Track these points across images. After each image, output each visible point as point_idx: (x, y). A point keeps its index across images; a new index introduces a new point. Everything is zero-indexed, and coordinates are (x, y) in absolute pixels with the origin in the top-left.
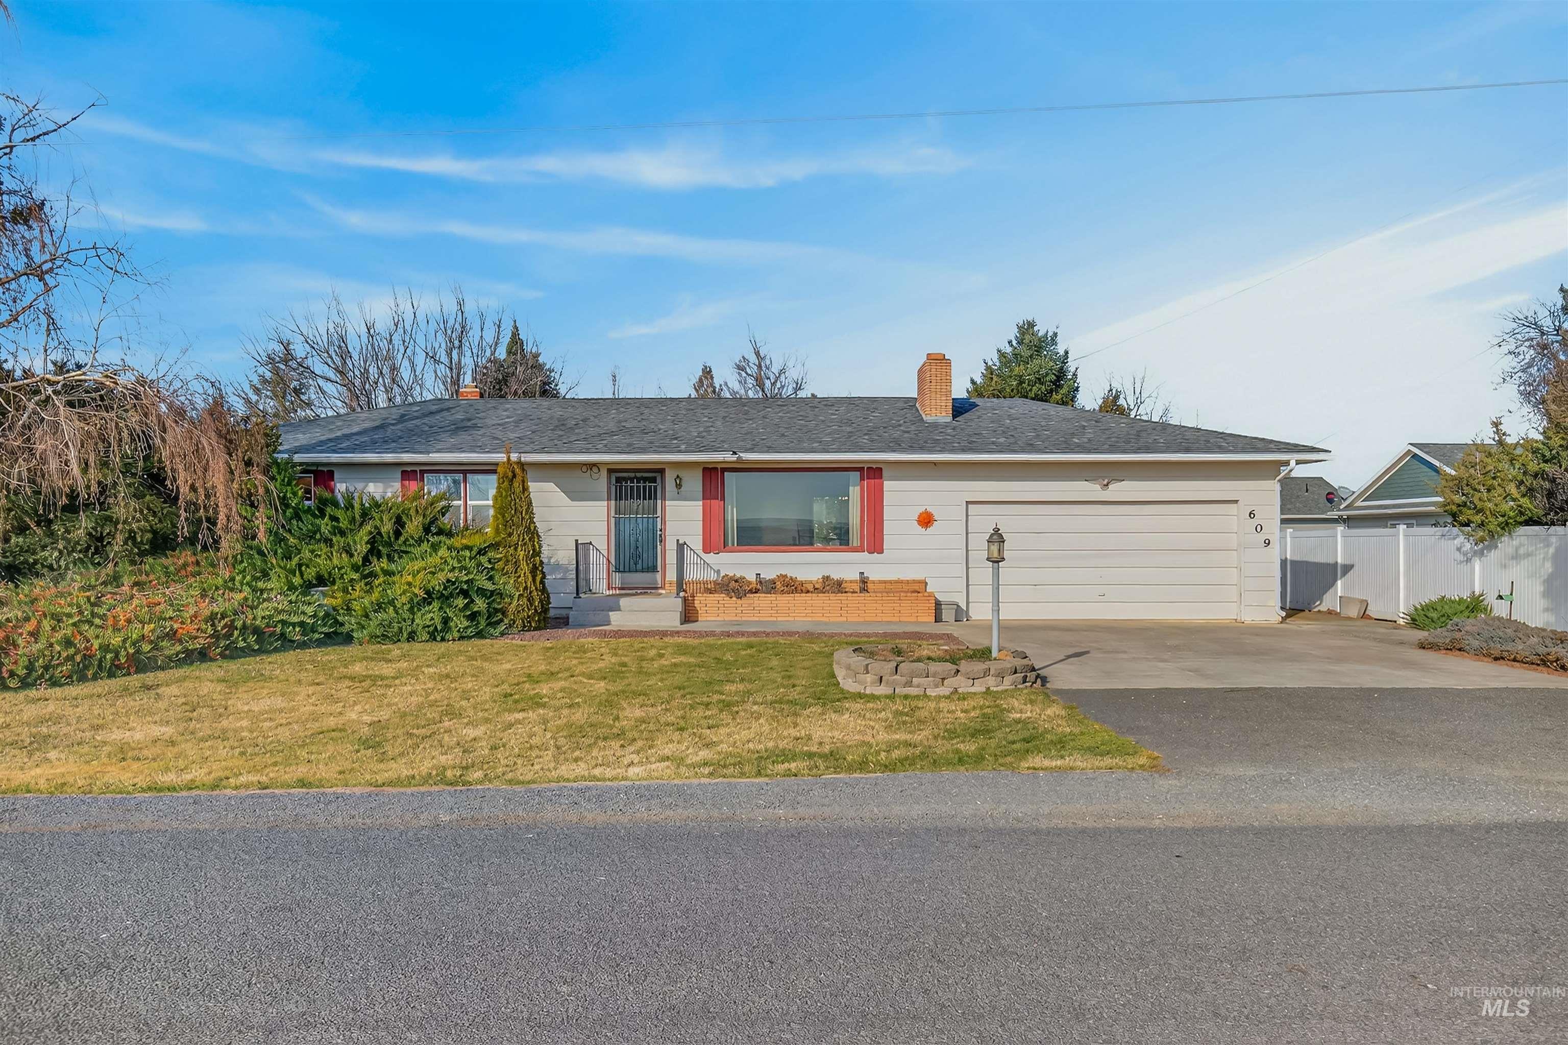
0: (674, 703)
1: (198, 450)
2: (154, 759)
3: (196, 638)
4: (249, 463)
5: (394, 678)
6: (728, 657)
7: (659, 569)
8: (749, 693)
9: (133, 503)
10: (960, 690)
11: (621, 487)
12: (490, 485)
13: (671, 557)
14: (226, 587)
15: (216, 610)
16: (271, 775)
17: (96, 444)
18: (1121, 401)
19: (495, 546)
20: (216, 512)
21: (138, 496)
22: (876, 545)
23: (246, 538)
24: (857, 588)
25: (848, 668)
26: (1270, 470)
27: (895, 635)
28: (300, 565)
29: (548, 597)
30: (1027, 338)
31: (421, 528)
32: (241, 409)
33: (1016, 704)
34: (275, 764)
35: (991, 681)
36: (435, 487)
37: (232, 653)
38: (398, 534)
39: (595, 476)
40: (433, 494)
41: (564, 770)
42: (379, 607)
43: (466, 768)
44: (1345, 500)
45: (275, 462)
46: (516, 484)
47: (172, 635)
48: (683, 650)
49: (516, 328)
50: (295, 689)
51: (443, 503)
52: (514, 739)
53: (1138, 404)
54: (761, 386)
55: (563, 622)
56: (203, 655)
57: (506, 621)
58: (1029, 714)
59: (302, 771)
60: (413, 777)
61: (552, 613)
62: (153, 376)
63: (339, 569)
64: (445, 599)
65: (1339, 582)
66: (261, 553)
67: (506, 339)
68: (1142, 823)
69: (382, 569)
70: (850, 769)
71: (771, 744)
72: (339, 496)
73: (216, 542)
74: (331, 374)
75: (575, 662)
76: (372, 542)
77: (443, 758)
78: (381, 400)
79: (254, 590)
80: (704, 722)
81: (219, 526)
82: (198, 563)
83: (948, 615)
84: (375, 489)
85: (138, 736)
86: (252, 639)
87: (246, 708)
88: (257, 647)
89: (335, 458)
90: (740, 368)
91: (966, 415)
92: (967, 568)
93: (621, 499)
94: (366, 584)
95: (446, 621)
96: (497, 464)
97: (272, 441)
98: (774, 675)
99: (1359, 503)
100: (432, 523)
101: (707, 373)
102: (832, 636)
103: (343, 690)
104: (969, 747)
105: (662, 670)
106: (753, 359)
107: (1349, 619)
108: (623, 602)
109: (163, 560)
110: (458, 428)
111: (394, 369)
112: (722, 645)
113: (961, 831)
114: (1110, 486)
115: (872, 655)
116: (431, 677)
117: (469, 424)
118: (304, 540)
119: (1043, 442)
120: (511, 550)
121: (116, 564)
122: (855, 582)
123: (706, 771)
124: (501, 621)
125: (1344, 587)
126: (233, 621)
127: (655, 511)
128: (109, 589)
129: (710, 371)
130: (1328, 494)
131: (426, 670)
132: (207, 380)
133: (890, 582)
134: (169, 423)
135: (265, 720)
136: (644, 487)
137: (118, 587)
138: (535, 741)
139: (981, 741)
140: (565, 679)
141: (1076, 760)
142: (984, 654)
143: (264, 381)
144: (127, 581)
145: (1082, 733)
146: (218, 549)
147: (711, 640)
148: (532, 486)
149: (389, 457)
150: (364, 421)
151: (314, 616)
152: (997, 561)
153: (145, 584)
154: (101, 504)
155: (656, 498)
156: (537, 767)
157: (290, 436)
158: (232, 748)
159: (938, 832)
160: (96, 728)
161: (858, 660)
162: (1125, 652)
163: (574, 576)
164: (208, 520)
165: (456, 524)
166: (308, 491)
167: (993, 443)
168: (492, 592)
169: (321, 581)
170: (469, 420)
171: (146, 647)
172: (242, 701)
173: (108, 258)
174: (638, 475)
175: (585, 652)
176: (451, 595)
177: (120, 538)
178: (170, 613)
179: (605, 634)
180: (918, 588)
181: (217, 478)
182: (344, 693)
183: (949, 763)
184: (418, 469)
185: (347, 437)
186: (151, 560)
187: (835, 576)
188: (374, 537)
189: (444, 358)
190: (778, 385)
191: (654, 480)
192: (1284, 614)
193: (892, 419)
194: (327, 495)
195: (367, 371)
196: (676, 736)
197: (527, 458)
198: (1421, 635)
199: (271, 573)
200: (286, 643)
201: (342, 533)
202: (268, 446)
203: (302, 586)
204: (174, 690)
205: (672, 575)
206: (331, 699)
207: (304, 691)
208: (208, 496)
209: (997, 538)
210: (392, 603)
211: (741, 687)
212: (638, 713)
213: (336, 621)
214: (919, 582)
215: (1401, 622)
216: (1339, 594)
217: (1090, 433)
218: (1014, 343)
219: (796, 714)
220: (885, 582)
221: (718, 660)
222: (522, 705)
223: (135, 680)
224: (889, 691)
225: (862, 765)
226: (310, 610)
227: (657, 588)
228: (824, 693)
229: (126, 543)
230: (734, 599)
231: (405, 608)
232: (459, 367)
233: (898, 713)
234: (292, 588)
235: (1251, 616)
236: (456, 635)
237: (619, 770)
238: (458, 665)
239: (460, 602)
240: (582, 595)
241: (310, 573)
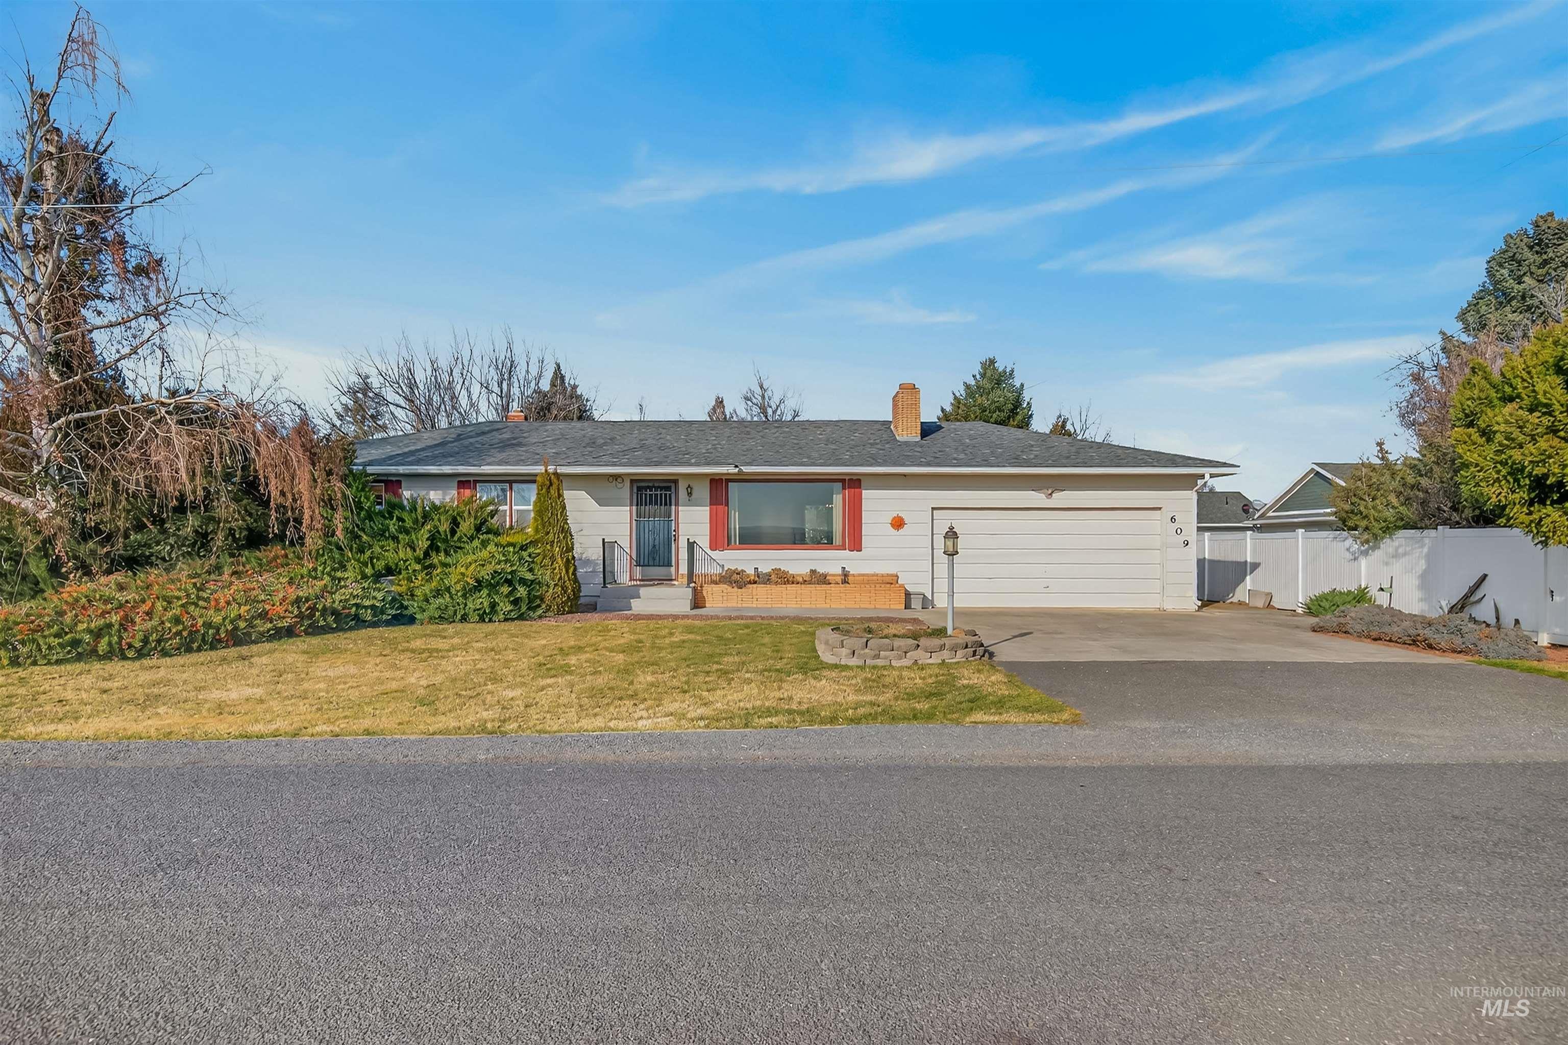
0: (681, 671)
1: (286, 462)
2: (246, 714)
3: (284, 618)
4: (329, 473)
5: (449, 651)
6: (728, 635)
7: (673, 563)
8: (744, 663)
9: (233, 506)
10: (920, 662)
11: (641, 495)
12: (532, 493)
13: (684, 555)
14: (310, 576)
15: (301, 594)
16: (342, 726)
17: (202, 455)
18: (1069, 427)
19: (534, 543)
20: (302, 513)
21: (237, 500)
22: (856, 545)
23: (326, 535)
24: (839, 579)
25: (827, 643)
26: (1188, 482)
27: (871, 619)
28: (371, 558)
29: (580, 587)
30: (989, 374)
31: (472, 526)
32: (324, 429)
33: (966, 673)
34: (345, 717)
35: (946, 654)
36: (484, 494)
37: (315, 630)
38: (453, 532)
39: (620, 485)
40: (484, 499)
41: (585, 723)
42: (438, 593)
43: (504, 721)
44: (1258, 511)
45: (351, 471)
46: (552, 492)
47: (264, 615)
48: (690, 630)
49: (558, 366)
50: (366, 659)
51: (491, 508)
52: (544, 699)
53: (1084, 429)
54: (765, 413)
55: (592, 608)
56: (290, 632)
57: (544, 606)
58: (976, 681)
59: (367, 723)
60: (459, 728)
61: (582, 601)
62: (249, 400)
63: (405, 561)
64: (493, 587)
65: (1248, 578)
66: (339, 548)
67: (548, 375)
68: (1059, 763)
69: (440, 562)
70: (822, 722)
71: (758, 703)
72: (405, 503)
73: (301, 538)
74: (402, 402)
75: (600, 638)
76: (432, 538)
77: (485, 714)
78: (443, 423)
79: (333, 579)
80: (705, 687)
81: (304, 525)
82: (286, 556)
83: (916, 603)
84: (435, 496)
85: (234, 695)
86: (330, 619)
87: (324, 674)
88: (335, 626)
89: (402, 469)
90: (747, 399)
91: (932, 436)
92: (933, 564)
93: (641, 505)
94: (427, 574)
95: (493, 606)
96: (536, 475)
97: (349, 455)
98: (764, 649)
99: (1271, 514)
100: (482, 524)
101: (720, 403)
102: (816, 619)
103: (405, 661)
104: (923, 706)
105: (672, 645)
106: (758, 390)
107: (1256, 608)
108: (642, 591)
109: (258, 553)
110: (505, 445)
111: (454, 397)
112: (723, 626)
113: (907, 768)
114: (1054, 495)
115: (847, 633)
116: (479, 651)
117: (514, 442)
118: (375, 537)
119: (997, 458)
120: (548, 547)
121: (218, 557)
122: (839, 575)
123: (702, 723)
124: (539, 606)
125: (1253, 581)
126: (315, 604)
127: (670, 516)
128: (213, 577)
129: (722, 402)
130: (1245, 505)
131: (474, 644)
132: (295, 404)
133: (867, 575)
134: (263, 438)
135: (339, 684)
136: (661, 495)
137: (220, 575)
138: (562, 700)
139: (934, 701)
140: (590, 653)
141: (1012, 717)
142: (941, 632)
143: (346, 408)
144: (227, 571)
145: (1019, 695)
146: (302, 545)
147: (714, 622)
148: (567, 494)
149: (447, 469)
150: (428, 438)
151: (383, 600)
152: (952, 554)
153: (242, 572)
154: (206, 507)
155: (671, 505)
156: (562, 720)
157: (364, 452)
158: (312, 705)
159: (886, 768)
160: (198, 689)
161: (835, 637)
162: (1061, 633)
163: (601, 570)
164: (295, 520)
165: (502, 525)
166: (379, 497)
167: (955, 459)
168: (532, 581)
169: (389, 571)
170: (515, 439)
171: (242, 625)
172: (324, 669)
173: (211, 300)
174: (656, 485)
175: (609, 631)
176: (498, 584)
177: (221, 535)
178: (263, 597)
179: (628, 618)
180: (892, 580)
181: (303, 486)
182: (406, 663)
183: (905, 718)
184: (472, 479)
185: (412, 453)
186: (246, 553)
187: (821, 570)
188: (434, 535)
189: (496, 389)
190: (779, 412)
191: (668, 488)
192: (1200, 603)
193: (869, 439)
194: (394, 500)
195: (430, 399)
196: (679, 697)
197: (562, 470)
198: (1313, 620)
199: (348, 565)
200: (359, 622)
201: (407, 532)
202: (345, 458)
203: (372, 575)
204: (265, 660)
205: (684, 569)
206: (394, 667)
207: (372, 661)
208: (295, 500)
209: (952, 534)
210: (448, 589)
211: (737, 659)
212: (650, 678)
213: (402, 605)
214: (892, 575)
215: (1300, 611)
216: (1249, 588)
217: (1036, 451)
218: (978, 377)
219: (781, 680)
220: (863, 575)
221: (720, 638)
222: (553, 672)
223: (233, 652)
224: (861, 663)
225: (833, 720)
226: (380, 596)
227: (672, 580)
228: (807, 663)
229: (226, 539)
230: (736, 589)
231: (459, 594)
232: (509, 395)
233: (866, 680)
234: (365, 577)
235: (1172, 605)
236: (502, 617)
237: (630, 723)
238: (502, 641)
239: (505, 589)
240: (609, 586)
241: (380, 565)
